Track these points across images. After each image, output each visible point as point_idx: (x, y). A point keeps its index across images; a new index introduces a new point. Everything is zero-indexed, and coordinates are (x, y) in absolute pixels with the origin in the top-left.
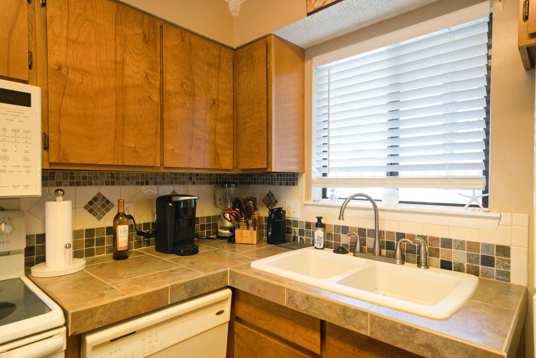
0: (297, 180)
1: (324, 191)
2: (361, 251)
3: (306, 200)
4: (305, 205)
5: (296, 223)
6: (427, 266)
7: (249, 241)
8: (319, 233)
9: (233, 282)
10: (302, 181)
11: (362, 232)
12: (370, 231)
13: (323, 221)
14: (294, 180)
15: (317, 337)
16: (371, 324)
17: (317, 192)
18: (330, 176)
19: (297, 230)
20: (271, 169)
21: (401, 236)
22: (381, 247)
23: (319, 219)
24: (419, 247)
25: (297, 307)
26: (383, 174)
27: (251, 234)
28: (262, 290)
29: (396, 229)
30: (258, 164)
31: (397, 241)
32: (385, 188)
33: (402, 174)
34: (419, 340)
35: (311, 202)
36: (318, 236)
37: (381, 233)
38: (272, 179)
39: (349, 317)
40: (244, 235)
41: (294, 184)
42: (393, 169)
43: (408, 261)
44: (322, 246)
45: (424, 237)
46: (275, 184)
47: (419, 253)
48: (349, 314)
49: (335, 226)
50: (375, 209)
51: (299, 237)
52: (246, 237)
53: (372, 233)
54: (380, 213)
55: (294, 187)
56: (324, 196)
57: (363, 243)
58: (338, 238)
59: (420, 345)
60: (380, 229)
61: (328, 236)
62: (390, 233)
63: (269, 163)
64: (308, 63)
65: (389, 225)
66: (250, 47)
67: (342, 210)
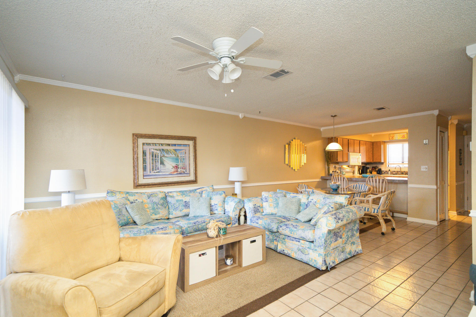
1: (389, 165)
4: (385, 168)
5: (383, 171)
8: (389, 172)
10: (385, 164)
11: (398, 171)
17: (387, 166)
18: (390, 163)
22: (401, 174)
23: (389, 170)
26: (401, 163)
27: (375, 172)
29: (404, 171)
30: (378, 161)
32: (402, 165)
33: (404, 163)
37: (401, 171)
41: (382, 164)
46: (378, 164)
49: (392, 171)
50: (400, 168)
53: (399, 172)
56: (389, 166)
57: (398, 173)
58: (393, 173)
61: (391, 173)
62: (403, 171)
63: (381, 161)
64: (386, 144)
65: (403, 170)
66: (377, 142)
67: (395, 168)
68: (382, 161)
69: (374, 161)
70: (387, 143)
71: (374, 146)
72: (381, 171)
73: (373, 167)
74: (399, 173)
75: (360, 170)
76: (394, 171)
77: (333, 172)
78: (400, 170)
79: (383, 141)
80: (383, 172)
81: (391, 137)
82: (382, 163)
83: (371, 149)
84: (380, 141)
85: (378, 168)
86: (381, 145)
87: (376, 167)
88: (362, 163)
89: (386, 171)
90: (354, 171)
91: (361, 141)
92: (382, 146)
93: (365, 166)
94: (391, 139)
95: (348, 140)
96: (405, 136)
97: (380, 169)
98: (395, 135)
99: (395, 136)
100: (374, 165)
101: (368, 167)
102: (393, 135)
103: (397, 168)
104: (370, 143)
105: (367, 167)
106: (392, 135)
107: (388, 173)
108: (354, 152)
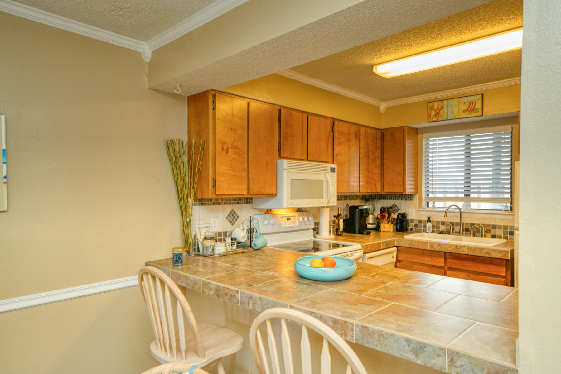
0: (413, 197)
1: (428, 203)
2: (453, 232)
3: (419, 208)
4: (418, 211)
5: (412, 221)
6: (485, 237)
7: (388, 230)
8: (429, 225)
9: (399, 243)
10: (416, 198)
11: (452, 224)
12: (456, 223)
13: (431, 219)
14: (411, 197)
15: (443, 260)
16: (467, 249)
17: (424, 204)
18: (430, 195)
19: (413, 224)
20: (406, 192)
21: (472, 225)
22: (463, 231)
23: (429, 218)
24: (482, 230)
25: (435, 249)
26: (462, 196)
27: (390, 226)
28: (416, 245)
29: (470, 221)
30: (399, 190)
31: (471, 227)
32: (464, 202)
33: (472, 196)
34: (485, 251)
35: (422, 209)
36: (429, 226)
37: (463, 224)
38: (396, 197)
39: (458, 249)
40: (386, 227)
41: (411, 200)
42: (467, 193)
43: (476, 236)
44: (431, 232)
45: (484, 225)
46: (398, 199)
47: (482, 232)
48: (458, 248)
49: (437, 221)
50: (461, 212)
51: (414, 228)
52: (387, 228)
53: (457, 224)
54: (463, 214)
55: (411, 201)
56: (428, 206)
57: (453, 229)
58: (438, 227)
59: (484, 253)
60: (463, 222)
61: (433, 226)
62: (467, 224)
63: (404, 190)
64: (420, 136)
65: (467, 220)
66: (393, 130)
67: (446, 212)
68: (409, 190)
69: (388, 189)
70: (422, 134)
71: (385, 143)
72: (407, 221)
73: (383, 210)
74: (457, 229)
75: (341, 221)
76: (443, 223)
77: (205, 238)
78: (459, 221)
79: (410, 128)
80: (412, 225)
81: (433, 113)
82: (410, 197)
83: (378, 153)
84: (401, 127)
85: (399, 212)
86: (404, 139)
87: (391, 208)
88: (341, 198)
89: (420, 222)
90: (317, 224)
91: (336, 123)
92: (409, 145)
93: (357, 207)
94: (434, 119)
95: (280, 111)
96: (476, 107)
97: (404, 216)
98: (445, 103)
99: (445, 109)
100: (388, 203)
101: (366, 209)
102: (441, 104)
103: (450, 212)
104: (375, 131)
105: (363, 209)
106: (436, 104)
107: (425, 227)
108: (307, 160)
